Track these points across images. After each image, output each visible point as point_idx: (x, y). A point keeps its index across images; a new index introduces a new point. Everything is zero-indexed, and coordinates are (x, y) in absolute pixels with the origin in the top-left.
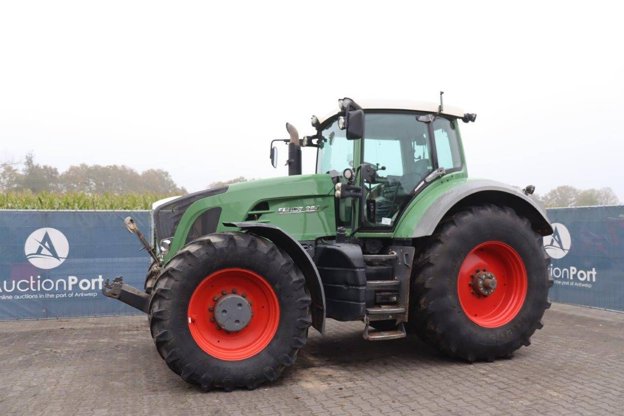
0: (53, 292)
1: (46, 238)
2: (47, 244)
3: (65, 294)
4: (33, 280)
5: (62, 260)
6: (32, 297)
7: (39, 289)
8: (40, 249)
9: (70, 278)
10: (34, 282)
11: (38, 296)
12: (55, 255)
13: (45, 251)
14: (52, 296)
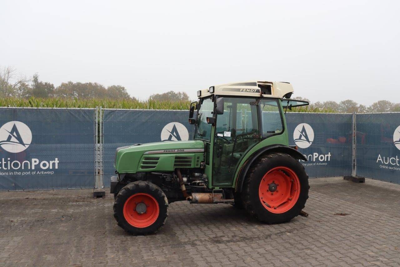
0: (20, 170)
1: (15, 129)
2: (15, 134)
3: (30, 172)
4: (4, 162)
5: (27, 146)
6: (4, 174)
7: (9, 168)
8: (9, 138)
9: (33, 160)
10: (5, 162)
11: (9, 173)
12: (21, 142)
13: (13, 139)
14: (19, 173)
